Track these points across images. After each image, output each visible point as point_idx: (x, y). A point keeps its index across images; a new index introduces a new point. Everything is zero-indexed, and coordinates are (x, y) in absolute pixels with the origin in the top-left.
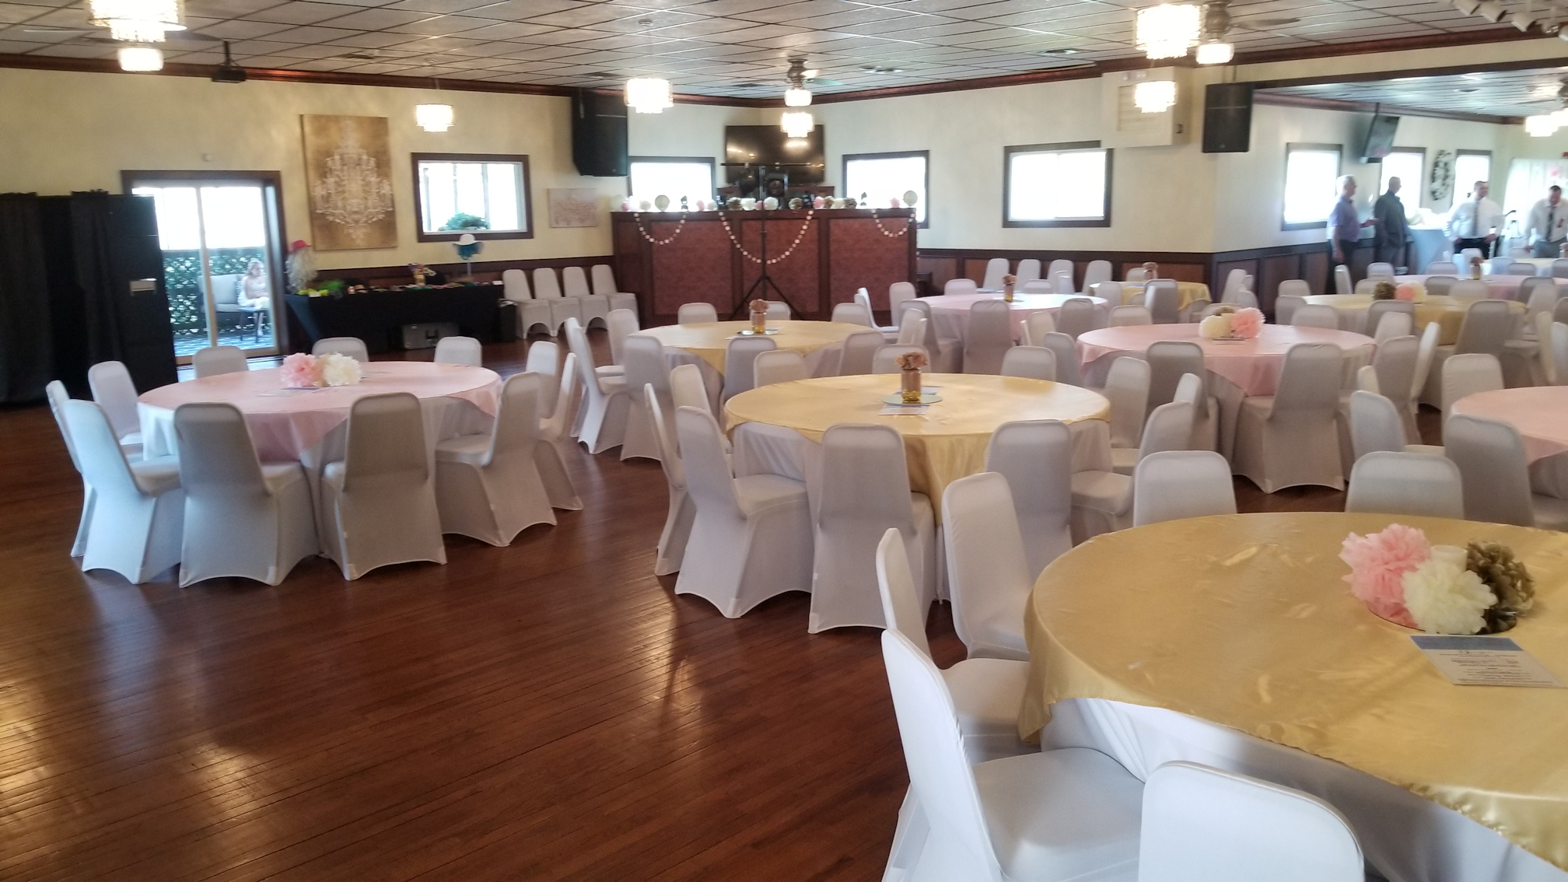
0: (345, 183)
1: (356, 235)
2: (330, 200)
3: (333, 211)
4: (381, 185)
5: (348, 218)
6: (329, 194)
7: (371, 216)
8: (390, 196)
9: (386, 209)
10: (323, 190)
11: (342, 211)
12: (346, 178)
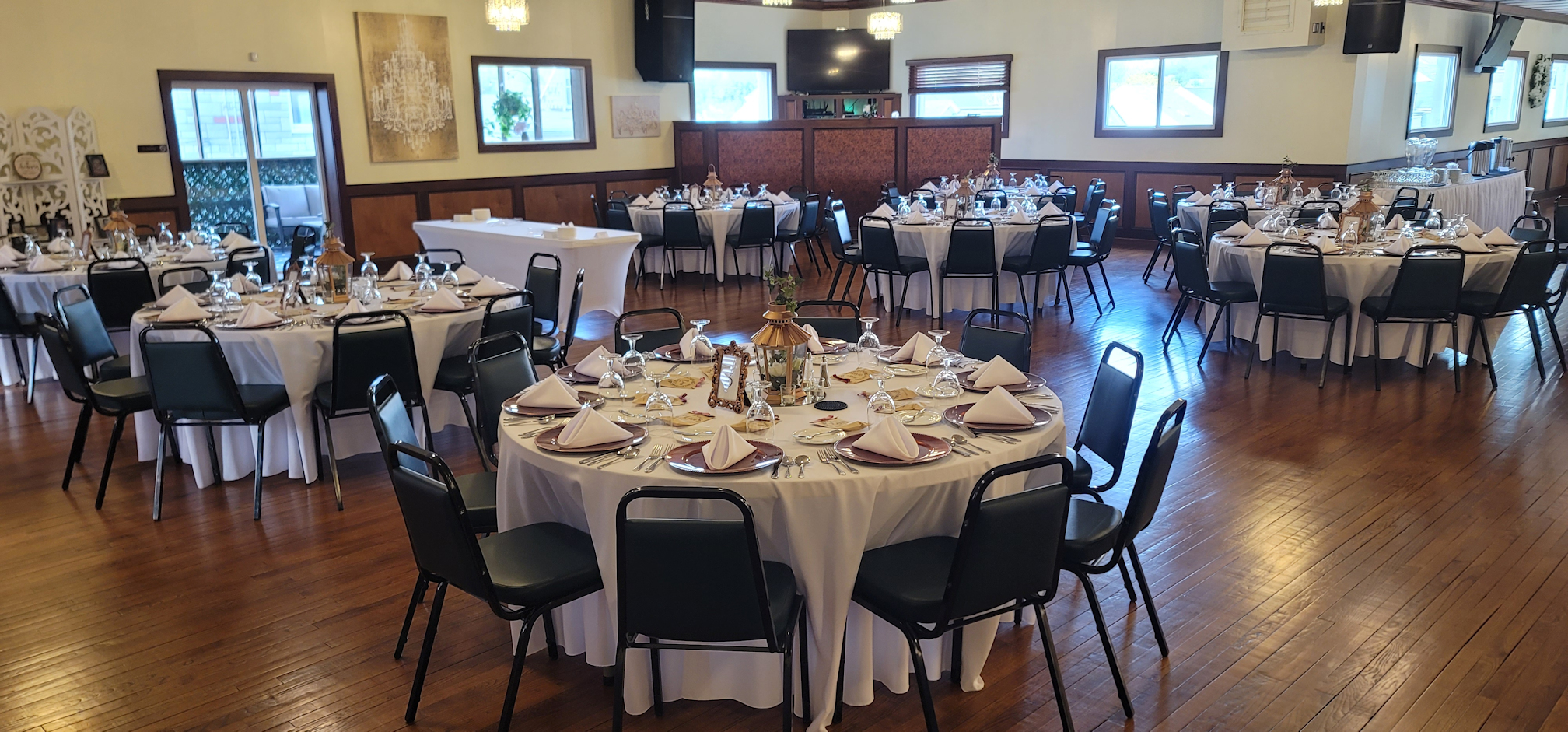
0: (403, 87)
1: (415, 146)
2: (388, 106)
3: (391, 120)
4: (441, 91)
5: (406, 125)
6: (386, 101)
7: (430, 125)
8: (450, 104)
9: (445, 117)
10: (380, 95)
11: (401, 120)
12: (404, 83)
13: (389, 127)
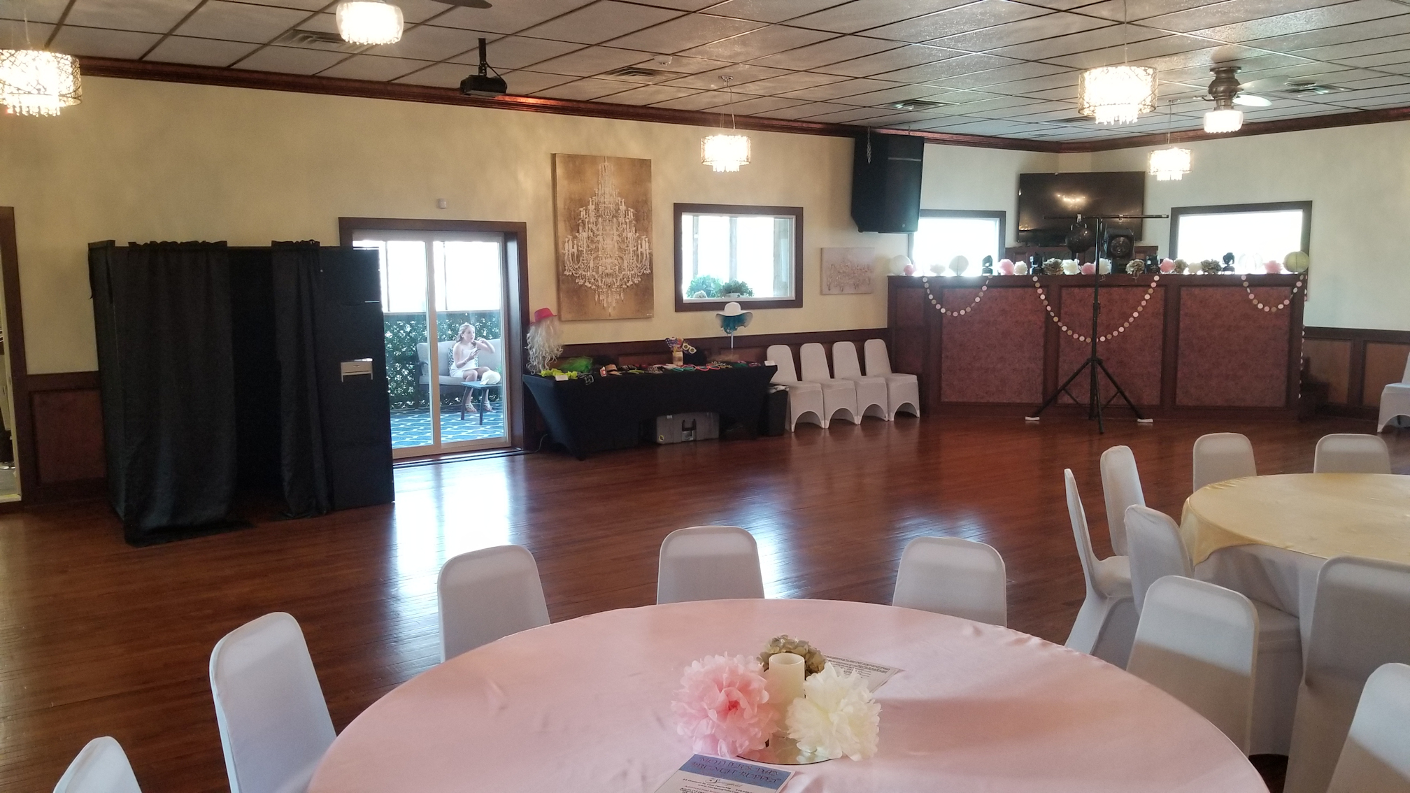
0: (600, 238)
1: (607, 302)
2: (581, 259)
3: (584, 273)
4: (639, 242)
5: (600, 281)
6: (580, 252)
7: (625, 280)
8: (648, 256)
9: (642, 271)
10: (573, 248)
11: (594, 273)
12: (600, 232)
13: (581, 282)
